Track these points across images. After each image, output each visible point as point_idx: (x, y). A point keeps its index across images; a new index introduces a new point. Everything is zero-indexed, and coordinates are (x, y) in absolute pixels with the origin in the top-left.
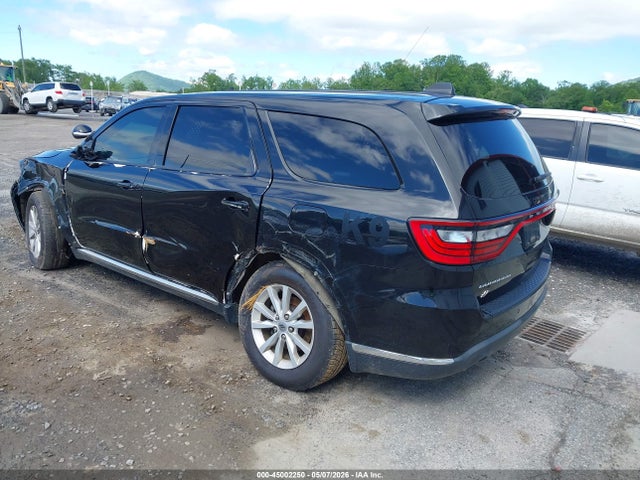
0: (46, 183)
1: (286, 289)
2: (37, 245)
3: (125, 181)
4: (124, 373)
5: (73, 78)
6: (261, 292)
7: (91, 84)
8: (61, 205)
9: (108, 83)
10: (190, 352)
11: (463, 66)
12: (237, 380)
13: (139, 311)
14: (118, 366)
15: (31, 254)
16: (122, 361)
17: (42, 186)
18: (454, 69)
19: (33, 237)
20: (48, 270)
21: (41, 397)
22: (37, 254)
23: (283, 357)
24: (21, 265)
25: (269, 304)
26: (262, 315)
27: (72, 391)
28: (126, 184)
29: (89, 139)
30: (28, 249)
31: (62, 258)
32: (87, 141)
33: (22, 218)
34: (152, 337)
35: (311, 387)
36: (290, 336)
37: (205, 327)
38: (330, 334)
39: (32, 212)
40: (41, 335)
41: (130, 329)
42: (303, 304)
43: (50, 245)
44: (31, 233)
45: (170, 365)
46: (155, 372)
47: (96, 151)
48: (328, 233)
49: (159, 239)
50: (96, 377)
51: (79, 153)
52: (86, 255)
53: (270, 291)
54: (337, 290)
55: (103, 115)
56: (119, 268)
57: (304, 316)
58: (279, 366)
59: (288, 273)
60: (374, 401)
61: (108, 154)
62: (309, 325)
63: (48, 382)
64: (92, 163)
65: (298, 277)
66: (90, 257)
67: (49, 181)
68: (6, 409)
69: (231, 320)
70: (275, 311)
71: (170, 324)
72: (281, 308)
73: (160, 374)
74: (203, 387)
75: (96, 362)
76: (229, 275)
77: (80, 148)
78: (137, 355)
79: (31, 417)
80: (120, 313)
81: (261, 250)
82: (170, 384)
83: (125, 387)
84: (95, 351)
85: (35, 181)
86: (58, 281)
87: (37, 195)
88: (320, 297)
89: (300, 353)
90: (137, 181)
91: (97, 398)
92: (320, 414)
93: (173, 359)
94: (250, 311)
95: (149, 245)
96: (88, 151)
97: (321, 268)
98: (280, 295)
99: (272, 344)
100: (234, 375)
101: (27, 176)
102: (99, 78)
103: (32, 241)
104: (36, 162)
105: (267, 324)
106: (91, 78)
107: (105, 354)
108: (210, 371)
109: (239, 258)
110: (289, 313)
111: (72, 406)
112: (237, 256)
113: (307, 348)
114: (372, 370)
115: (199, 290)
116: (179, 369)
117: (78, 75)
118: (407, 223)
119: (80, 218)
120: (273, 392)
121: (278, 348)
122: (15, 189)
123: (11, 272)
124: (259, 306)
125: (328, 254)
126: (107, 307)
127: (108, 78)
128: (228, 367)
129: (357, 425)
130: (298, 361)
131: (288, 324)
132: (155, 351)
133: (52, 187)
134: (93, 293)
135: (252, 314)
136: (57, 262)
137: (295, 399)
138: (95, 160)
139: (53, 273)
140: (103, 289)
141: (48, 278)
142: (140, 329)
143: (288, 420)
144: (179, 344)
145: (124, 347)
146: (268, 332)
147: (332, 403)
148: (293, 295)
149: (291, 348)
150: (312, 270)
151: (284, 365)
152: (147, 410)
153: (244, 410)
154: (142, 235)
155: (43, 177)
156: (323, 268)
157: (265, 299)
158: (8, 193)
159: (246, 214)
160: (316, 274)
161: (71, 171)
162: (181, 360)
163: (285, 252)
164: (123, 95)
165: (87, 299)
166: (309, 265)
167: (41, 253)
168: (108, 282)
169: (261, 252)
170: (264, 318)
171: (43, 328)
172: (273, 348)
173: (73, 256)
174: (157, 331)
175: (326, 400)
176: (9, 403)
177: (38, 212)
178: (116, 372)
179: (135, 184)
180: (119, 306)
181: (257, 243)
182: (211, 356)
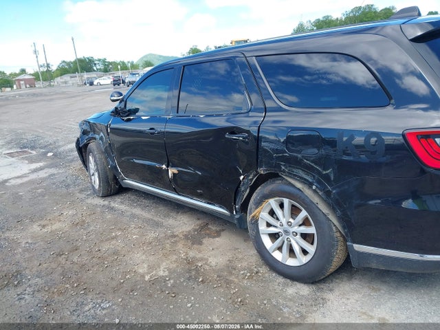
0: (97, 136)
1: (286, 202)
2: (96, 180)
3: (151, 129)
4: (166, 273)
5: (108, 66)
6: (264, 205)
7: (119, 67)
8: (109, 151)
9: (129, 65)
10: (213, 252)
11: (375, 12)
12: (254, 275)
13: (171, 221)
14: (162, 268)
15: (93, 186)
16: (164, 264)
17: (95, 139)
18: (369, 15)
19: (93, 175)
20: (105, 197)
21: (110, 297)
22: (97, 186)
23: (290, 256)
24: (88, 195)
25: (272, 213)
26: (267, 222)
27: (132, 291)
28: (152, 131)
29: (122, 101)
30: (91, 183)
31: (114, 188)
32: (120, 102)
33: (85, 162)
34: (183, 242)
35: (317, 280)
36: (294, 239)
37: (220, 231)
38: (332, 237)
39: (90, 157)
40: (105, 247)
41: (167, 237)
42: (304, 214)
43: (104, 180)
44: (92, 172)
45: (200, 265)
46: (189, 271)
47: (127, 109)
48: (323, 152)
49: (180, 169)
50: (147, 278)
51: (116, 112)
52: (129, 184)
53: (273, 203)
54: (337, 200)
55: (128, 86)
56: (153, 192)
57: (305, 223)
58: (287, 263)
59: (287, 188)
60: (374, 289)
61: (136, 110)
62: (311, 230)
63: (114, 284)
64: (126, 118)
65: (298, 191)
66: (132, 185)
67: (99, 134)
68: (87, 308)
69: (242, 227)
70: (278, 219)
71: (195, 230)
72: (284, 216)
73: (193, 272)
74: (228, 282)
75: (146, 266)
76: (237, 192)
77: (116, 108)
78: (175, 257)
79: (105, 314)
80: (157, 225)
81: (262, 171)
82: (202, 281)
83: (169, 285)
84: (144, 257)
85: (90, 136)
86: (113, 204)
87: (92, 145)
88: (319, 206)
89: (305, 252)
90: (160, 127)
91: (150, 296)
92: (329, 303)
93: (202, 259)
94: (257, 220)
95: (174, 174)
96: (122, 110)
97: (319, 182)
98: (282, 206)
99: (280, 245)
100: (251, 271)
101: (84, 133)
102: (123, 63)
103: (93, 178)
104: (89, 122)
105: (272, 230)
106: (119, 64)
107: (151, 258)
108: (230, 268)
109: (243, 179)
110: (291, 220)
111: (133, 303)
112: (242, 177)
113: (312, 249)
114: (374, 266)
115: (214, 205)
116: (207, 267)
117: (111, 63)
118: (403, 135)
119: (123, 159)
120: (286, 285)
121: (285, 248)
122: (78, 142)
123: (82, 200)
124: (264, 215)
125: (324, 169)
126: (148, 221)
127: (129, 62)
128: (245, 264)
129: (365, 313)
130: (305, 259)
131: (291, 230)
132: (187, 254)
133: (101, 139)
134: (137, 211)
135: (259, 222)
136: (111, 191)
137: (304, 290)
138: (127, 116)
139: (109, 199)
140: (144, 207)
141: (106, 203)
142: (174, 236)
143: (303, 310)
144: (203, 247)
145: (164, 251)
146: (274, 237)
147: (337, 292)
148: (293, 206)
149: (297, 249)
150: (310, 185)
151: (291, 262)
152: (189, 305)
153: (265, 302)
154: (168, 167)
155: (94, 132)
156: (322, 183)
157: (268, 210)
158: (74, 145)
159: (247, 143)
160: (314, 187)
161: (112, 126)
162: (207, 260)
163: (284, 171)
164: (139, 71)
165: (133, 216)
166: (308, 181)
167: (100, 186)
168: (146, 202)
169: (262, 172)
170: (269, 225)
171: (106, 240)
172: (280, 249)
173: (121, 185)
174: (186, 237)
175: (331, 290)
176: (89, 303)
177: (94, 157)
178: (161, 273)
179: (159, 130)
180: (156, 219)
181: (258, 165)
182: (229, 255)
